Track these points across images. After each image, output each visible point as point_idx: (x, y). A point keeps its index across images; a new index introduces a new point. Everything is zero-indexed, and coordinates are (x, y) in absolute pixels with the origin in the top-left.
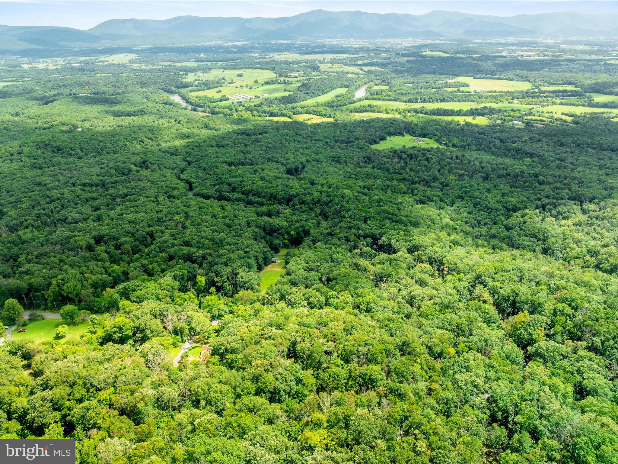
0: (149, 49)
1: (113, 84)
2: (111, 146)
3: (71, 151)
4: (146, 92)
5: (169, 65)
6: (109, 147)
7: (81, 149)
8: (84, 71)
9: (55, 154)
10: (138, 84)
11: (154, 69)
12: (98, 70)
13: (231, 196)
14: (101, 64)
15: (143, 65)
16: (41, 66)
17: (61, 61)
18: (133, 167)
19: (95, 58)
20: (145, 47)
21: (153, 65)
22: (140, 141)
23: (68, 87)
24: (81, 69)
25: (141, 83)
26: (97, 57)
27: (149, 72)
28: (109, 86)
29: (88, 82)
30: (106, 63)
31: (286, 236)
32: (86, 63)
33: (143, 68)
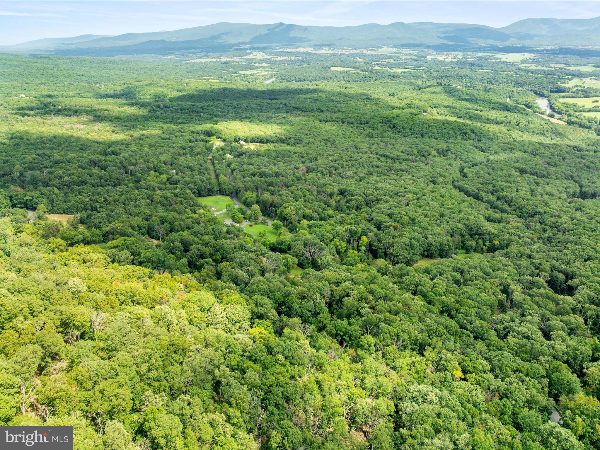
0: (553, 50)
1: (489, 80)
2: (436, 132)
3: (402, 130)
4: (513, 91)
5: (560, 68)
6: (434, 133)
7: (411, 129)
8: (473, 66)
9: (389, 129)
10: (512, 83)
11: (539, 70)
12: (486, 66)
13: (484, 196)
14: (493, 60)
15: (533, 65)
16: (441, 58)
17: (460, 55)
18: (434, 152)
19: (491, 54)
20: (549, 48)
21: (543, 66)
22: (464, 133)
23: (449, 78)
24: (472, 64)
25: (515, 82)
26: (493, 54)
27: (532, 73)
28: (484, 81)
29: (467, 76)
30: (498, 61)
31: (488, 243)
32: (481, 58)
33: (531, 68)
